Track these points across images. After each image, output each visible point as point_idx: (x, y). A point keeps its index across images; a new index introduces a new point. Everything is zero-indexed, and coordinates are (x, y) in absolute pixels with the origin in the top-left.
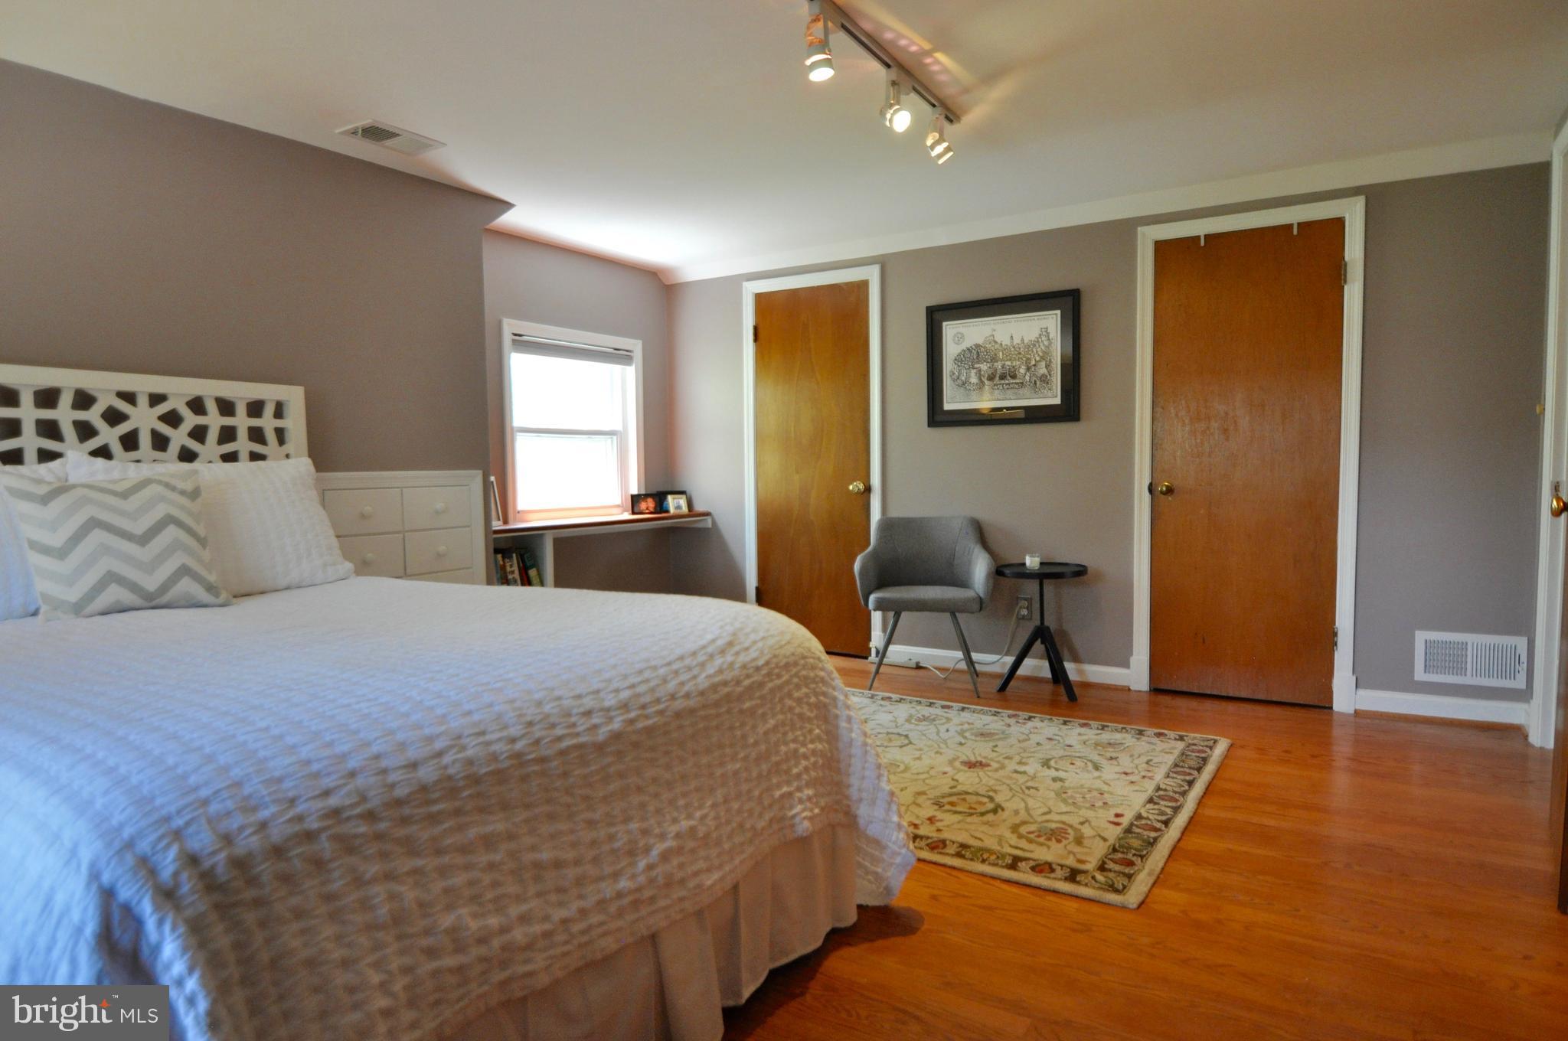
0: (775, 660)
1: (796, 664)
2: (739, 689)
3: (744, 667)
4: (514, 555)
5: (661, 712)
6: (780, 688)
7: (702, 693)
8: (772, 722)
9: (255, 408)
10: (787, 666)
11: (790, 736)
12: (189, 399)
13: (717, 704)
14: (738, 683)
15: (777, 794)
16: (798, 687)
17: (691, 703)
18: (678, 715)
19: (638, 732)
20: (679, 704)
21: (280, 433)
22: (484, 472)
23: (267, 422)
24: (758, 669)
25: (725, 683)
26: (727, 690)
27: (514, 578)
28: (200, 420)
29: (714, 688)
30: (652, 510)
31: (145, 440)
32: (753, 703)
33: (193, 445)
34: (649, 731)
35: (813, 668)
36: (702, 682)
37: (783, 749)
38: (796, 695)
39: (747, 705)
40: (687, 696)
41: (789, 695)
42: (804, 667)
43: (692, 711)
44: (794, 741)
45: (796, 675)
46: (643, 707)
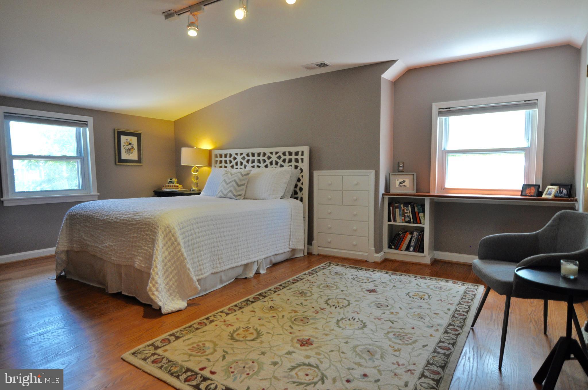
0: (142, 221)
1: (149, 225)
2: (129, 223)
3: (133, 219)
4: (410, 206)
5: (112, 220)
6: (141, 228)
7: (120, 220)
8: (135, 235)
9: (297, 154)
10: (145, 224)
11: (141, 241)
12: (283, 152)
13: (123, 223)
14: (129, 221)
15: (133, 253)
16: (147, 231)
17: (118, 221)
18: (114, 222)
19: (108, 221)
20: (115, 220)
21: (302, 160)
22: (375, 171)
23: (299, 157)
24: (136, 221)
25: (126, 220)
26: (126, 222)
27: (407, 215)
28: (285, 157)
29: (123, 220)
30: (532, 194)
31: (274, 163)
32: (132, 228)
33: (283, 164)
34: (109, 222)
35: (155, 228)
36: (122, 218)
37: (138, 243)
38: (146, 232)
39: (130, 227)
40: (118, 219)
41: (144, 231)
42: (152, 227)
43: (117, 222)
44: (142, 244)
45: (148, 227)
46: (110, 217)
